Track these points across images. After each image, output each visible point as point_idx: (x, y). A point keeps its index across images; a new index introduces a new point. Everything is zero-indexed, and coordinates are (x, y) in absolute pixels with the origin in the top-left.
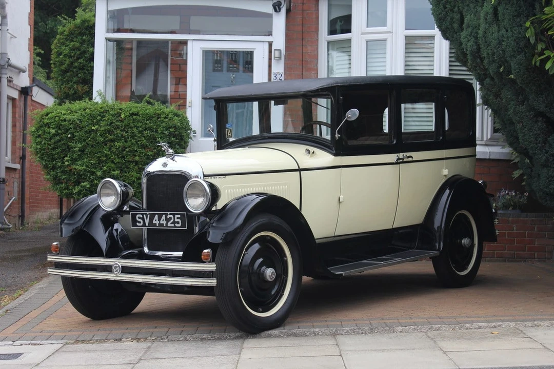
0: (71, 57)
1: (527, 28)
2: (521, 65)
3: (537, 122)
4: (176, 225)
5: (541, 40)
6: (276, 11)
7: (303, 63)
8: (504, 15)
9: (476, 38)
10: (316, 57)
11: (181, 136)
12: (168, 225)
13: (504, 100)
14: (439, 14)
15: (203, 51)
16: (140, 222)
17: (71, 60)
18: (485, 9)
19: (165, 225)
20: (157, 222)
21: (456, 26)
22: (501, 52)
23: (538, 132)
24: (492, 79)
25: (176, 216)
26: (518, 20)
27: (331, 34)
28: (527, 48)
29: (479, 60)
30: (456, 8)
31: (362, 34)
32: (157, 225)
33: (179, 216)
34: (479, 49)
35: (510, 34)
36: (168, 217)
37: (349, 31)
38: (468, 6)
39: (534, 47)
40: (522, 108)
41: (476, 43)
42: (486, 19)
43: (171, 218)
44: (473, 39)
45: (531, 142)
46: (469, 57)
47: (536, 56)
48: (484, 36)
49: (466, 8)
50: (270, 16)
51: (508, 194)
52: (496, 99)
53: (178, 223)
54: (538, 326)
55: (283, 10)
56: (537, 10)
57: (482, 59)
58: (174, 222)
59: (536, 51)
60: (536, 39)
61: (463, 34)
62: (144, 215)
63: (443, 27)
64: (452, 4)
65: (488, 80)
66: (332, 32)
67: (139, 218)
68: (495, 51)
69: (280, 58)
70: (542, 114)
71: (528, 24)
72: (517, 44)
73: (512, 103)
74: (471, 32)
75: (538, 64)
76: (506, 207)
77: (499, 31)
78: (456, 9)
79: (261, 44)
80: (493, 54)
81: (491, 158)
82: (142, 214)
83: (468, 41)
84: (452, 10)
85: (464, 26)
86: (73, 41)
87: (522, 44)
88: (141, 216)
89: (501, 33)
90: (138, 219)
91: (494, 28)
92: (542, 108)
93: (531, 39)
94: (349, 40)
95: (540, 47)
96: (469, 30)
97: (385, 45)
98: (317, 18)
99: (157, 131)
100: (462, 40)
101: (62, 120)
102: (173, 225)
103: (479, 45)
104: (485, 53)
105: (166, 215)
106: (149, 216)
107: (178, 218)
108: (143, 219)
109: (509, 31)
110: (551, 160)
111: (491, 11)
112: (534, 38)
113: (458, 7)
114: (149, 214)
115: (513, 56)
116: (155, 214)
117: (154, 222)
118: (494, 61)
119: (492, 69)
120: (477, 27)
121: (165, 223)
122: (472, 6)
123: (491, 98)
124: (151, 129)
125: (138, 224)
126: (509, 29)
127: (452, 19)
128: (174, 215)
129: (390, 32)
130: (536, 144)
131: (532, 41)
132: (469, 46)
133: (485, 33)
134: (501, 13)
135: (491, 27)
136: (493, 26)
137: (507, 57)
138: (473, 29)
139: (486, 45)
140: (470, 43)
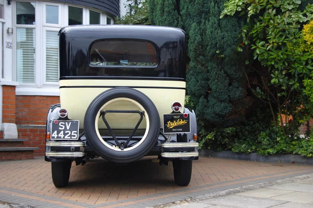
6: (9, 4)
27: (18, 24)
31: (43, 26)
69: (12, 33)
118: (214, 48)
133: (212, 33)
134: (225, 24)
135: (216, 30)
136: (218, 29)
137: (225, 46)
138: (198, 30)
139: (212, 39)
140: (198, 37)
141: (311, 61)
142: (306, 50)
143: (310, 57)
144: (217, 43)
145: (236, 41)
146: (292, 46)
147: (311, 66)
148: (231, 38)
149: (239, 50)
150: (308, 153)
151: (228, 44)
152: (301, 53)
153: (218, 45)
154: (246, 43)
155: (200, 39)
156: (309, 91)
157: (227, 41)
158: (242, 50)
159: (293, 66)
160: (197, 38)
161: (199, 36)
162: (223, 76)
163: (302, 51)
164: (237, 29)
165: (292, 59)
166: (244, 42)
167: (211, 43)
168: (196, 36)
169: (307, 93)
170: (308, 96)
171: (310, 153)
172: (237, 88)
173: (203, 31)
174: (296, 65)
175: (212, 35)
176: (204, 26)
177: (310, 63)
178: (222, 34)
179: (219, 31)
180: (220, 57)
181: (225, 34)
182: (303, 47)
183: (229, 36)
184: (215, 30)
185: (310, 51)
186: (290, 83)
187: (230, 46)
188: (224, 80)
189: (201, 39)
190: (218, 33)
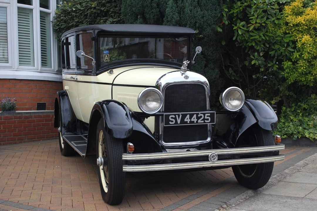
4: (206, 121)
12: (198, 122)
16: (172, 121)
19: (195, 122)
20: (189, 121)
25: (206, 115)
32: (188, 122)
33: (209, 115)
34: (180, 20)
36: (199, 116)
43: (201, 117)
53: (208, 119)
58: (204, 119)
62: (177, 116)
67: (172, 118)
77: (201, 11)
81: (60, 81)
82: (175, 115)
88: (174, 116)
90: (170, 119)
102: (203, 122)
105: (197, 114)
106: (181, 116)
107: (207, 116)
108: (175, 119)
114: (181, 114)
116: (187, 114)
117: (186, 120)
121: (195, 120)
125: (170, 123)
128: (204, 114)
129: (9, 3)
133: (191, 11)
134: (205, 2)
135: (196, 9)
136: (197, 8)
137: (205, 26)
138: (175, 8)
139: (191, 17)
140: (176, 16)
141: (292, 44)
142: (287, 32)
143: (292, 39)
144: (196, 22)
145: (216, 21)
146: (273, 27)
147: (291, 48)
148: (212, 17)
149: (219, 30)
150: (282, 135)
151: (208, 23)
152: (282, 34)
153: (197, 24)
154: (227, 23)
155: (177, 17)
156: (288, 73)
157: (207, 20)
158: (221, 30)
159: (273, 47)
160: (174, 16)
161: (177, 14)
162: (200, 57)
163: (283, 32)
164: (217, 8)
165: (272, 41)
166: (224, 22)
167: (190, 22)
168: (173, 14)
169: (285, 75)
170: (286, 78)
171: (285, 135)
172: (213, 69)
173: (180, 9)
174: (277, 47)
175: (191, 13)
176: (182, 4)
177: (291, 45)
178: (202, 13)
179: (199, 10)
180: (198, 38)
181: (205, 12)
182: (285, 29)
183: (209, 15)
184: (194, 8)
185: (291, 33)
186: (269, 65)
187: (210, 26)
188: (201, 61)
189: (179, 17)
190: (197, 12)
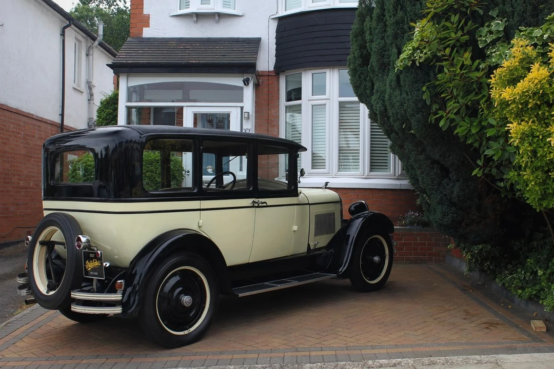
0: (106, 120)
1: (424, 92)
2: (419, 122)
3: (433, 168)
5: (435, 102)
6: (245, 85)
7: (268, 121)
8: (405, 81)
9: (384, 101)
10: (278, 117)
11: (174, 176)
13: (407, 151)
14: (356, 83)
15: (194, 114)
17: (107, 122)
18: (390, 77)
21: (368, 91)
22: (403, 112)
23: (435, 177)
24: (397, 134)
26: (416, 85)
27: (288, 101)
28: (424, 109)
29: (386, 119)
30: (368, 77)
31: (309, 100)
34: (386, 110)
35: (410, 97)
37: (300, 99)
38: (377, 75)
39: (430, 107)
40: (422, 157)
41: (383, 105)
42: (391, 85)
44: (381, 102)
45: (428, 184)
46: (378, 116)
47: (432, 115)
48: (389, 99)
49: (376, 77)
50: (242, 88)
51: (413, 214)
52: (401, 149)
54: (434, 364)
55: (251, 84)
56: (432, 77)
57: (388, 118)
59: (432, 111)
60: (431, 101)
61: (374, 98)
63: (359, 93)
64: (366, 74)
65: (393, 135)
66: (289, 100)
68: (398, 111)
69: (248, 118)
70: (437, 162)
71: (424, 89)
72: (416, 105)
73: (413, 153)
74: (380, 96)
75: (433, 122)
76: (412, 224)
77: (401, 94)
78: (368, 79)
79: (235, 108)
80: (397, 113)
81: (401, 188)
83: (378, 103)
84: (365, 80)
85: (375, 91)
86: (108, 108)
87: (420, 105)
89: (402, 97)
91: (397, 92)
92: (437, 157)
93: (427, 101)
94: (300, 105)
95: (435, 107)
96: (378, 94)
97: (325, 108)
98: (278, 90)
99: (156, 173)
100: (373, 103)
101: (88, 166)
103: (386, 106)
104: (391, 113)
109: (409, 94)
110: (444, 199)
111: (394, 78)
112: (430, 100)
113: (370, 77)
115: (413, 115)
118: (398, 119)
119: (396, 126)
120: (384, 92)
122: (380, 75)
123: (396, 148)
124: (152, 172)
126: (409, 93)
127: (366, 86)
129: (328, 99)
130: (433, 186)
131: (428, 103)
132: (378, 107)
133: (390, 96)
162: (425, 163)
172: (457, 181)
181: (405, 96)
184: (394, 91)
188: (429, 169)
190: (396, 96)
